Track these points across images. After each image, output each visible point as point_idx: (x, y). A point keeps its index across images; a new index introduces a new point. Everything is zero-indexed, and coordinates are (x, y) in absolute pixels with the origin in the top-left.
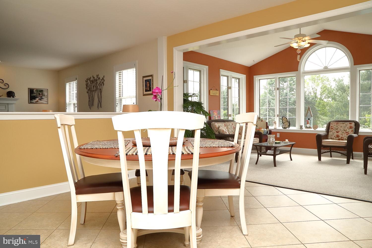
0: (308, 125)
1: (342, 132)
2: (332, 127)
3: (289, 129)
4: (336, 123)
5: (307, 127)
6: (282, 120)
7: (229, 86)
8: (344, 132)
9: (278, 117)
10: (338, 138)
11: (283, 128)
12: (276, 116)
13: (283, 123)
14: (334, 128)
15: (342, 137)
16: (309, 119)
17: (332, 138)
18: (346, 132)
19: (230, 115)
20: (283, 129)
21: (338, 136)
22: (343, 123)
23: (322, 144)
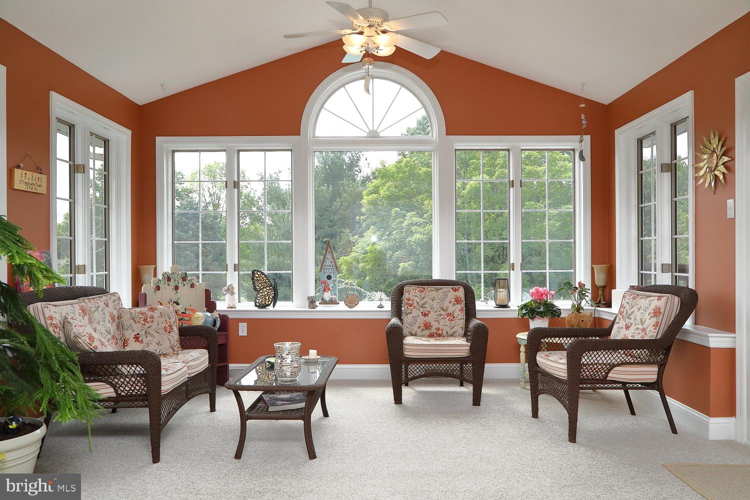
0: (327, 296)
1: (436, 314)
2: (409, 299)
3: (276, 308)
4: (418, 288)
5: (324, 302)
6: (254, 283)
7: (79, 161)
8: (441, 315)
9: (237, 272)
10: (427, 332)
11: (256, 306)
12: (231, 268)
13: (255, 289)
14: (416, 304)
15: (438, 329)
16: (329, 277)
17: (413, 333)
18: (449, 315)
19: (82, 269)
20: (256, 309)
21: (427, 326)
22: (437, 290)
23: (405, 353)
